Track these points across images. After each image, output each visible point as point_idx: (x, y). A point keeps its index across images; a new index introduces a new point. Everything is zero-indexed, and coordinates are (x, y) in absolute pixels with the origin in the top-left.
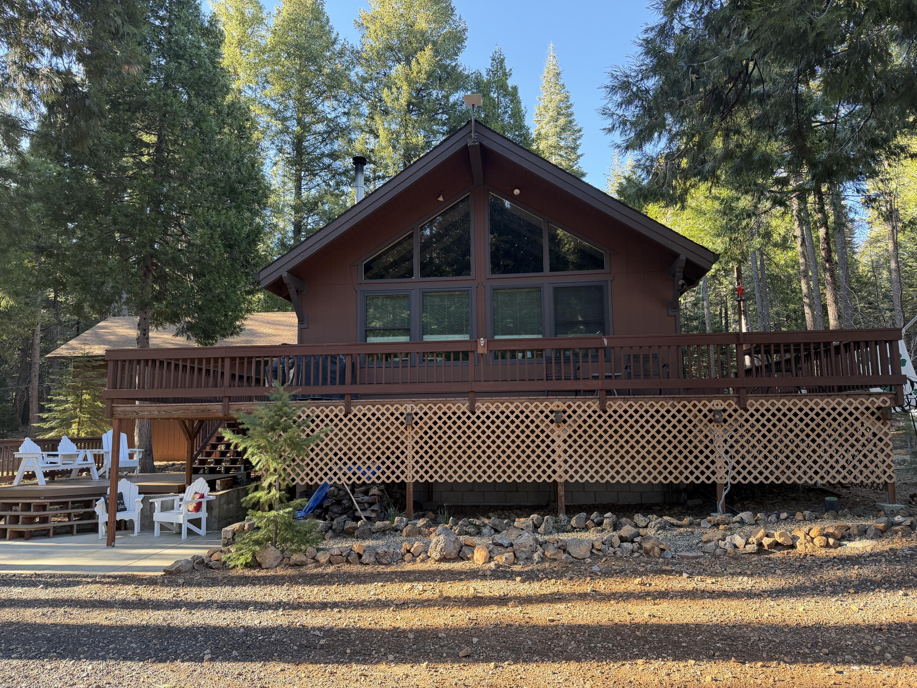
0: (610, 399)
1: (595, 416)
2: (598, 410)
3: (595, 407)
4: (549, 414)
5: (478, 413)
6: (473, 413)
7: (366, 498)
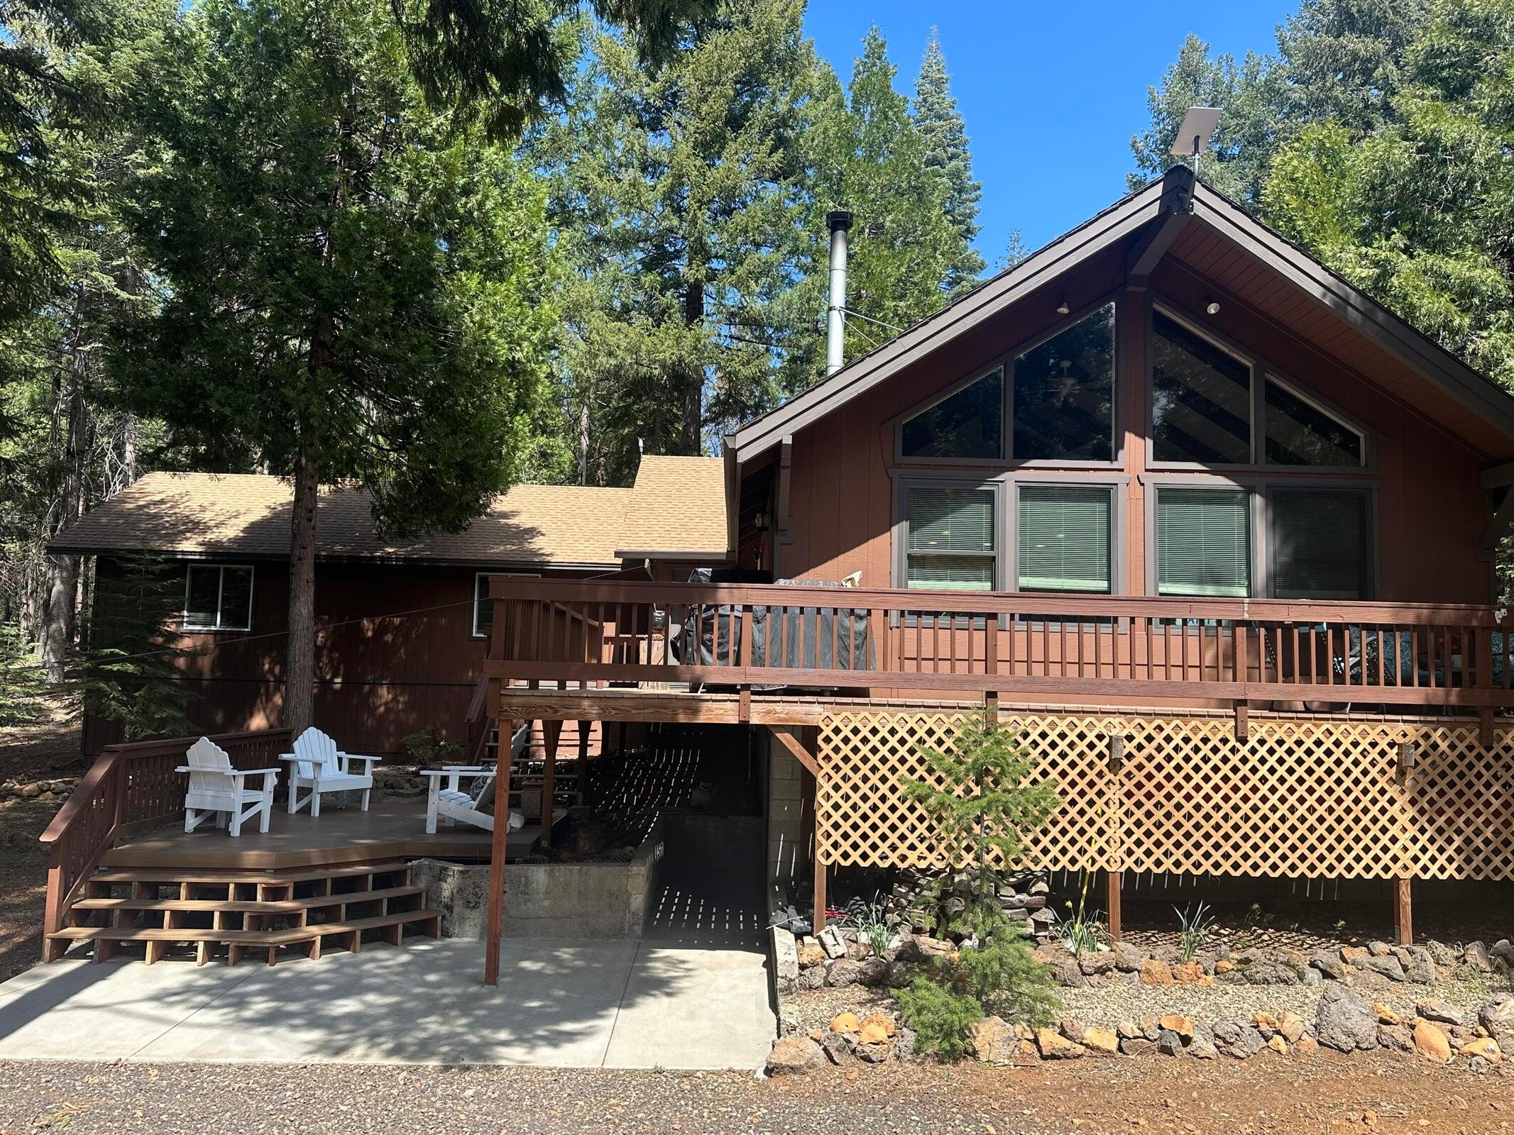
0: (1499, 725)
1: (1471, 757)
2: (1476, 744)
3: (1471, 738)
4: (1387, 749)
5: (1253, 742)
6: (1244, 741)
7: (1024, 897)
